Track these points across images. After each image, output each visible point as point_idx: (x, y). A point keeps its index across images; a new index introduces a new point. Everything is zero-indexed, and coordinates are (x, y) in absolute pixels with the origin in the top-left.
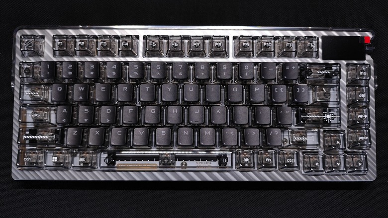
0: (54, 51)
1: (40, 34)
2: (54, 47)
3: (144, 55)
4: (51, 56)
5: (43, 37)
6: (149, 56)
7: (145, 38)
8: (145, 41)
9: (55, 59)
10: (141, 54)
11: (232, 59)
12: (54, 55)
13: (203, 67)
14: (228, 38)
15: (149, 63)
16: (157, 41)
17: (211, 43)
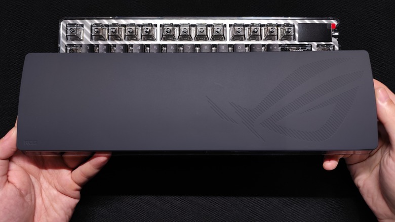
0: (92, 35)
1: (81, 23)
2: (91, 32)
3: (161, 39)
4: (89, 39)
5: (82, 26)
6: (165, 40)
7: (161, 26)
8: (162, 28)
9: (92, 43)
10: (158, 38)
11: (228, 42)
12: (91, 39)
13: (206, 48)
14: (225, 25)
15: (165, 46)
16: (171, 28)
17: (213, 30)
